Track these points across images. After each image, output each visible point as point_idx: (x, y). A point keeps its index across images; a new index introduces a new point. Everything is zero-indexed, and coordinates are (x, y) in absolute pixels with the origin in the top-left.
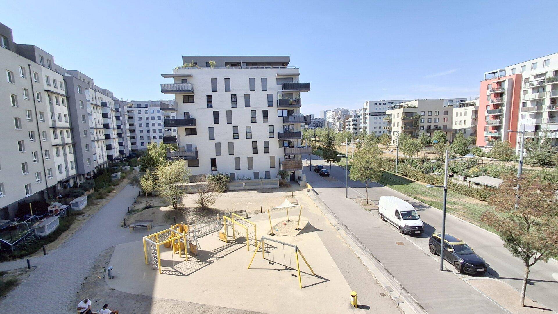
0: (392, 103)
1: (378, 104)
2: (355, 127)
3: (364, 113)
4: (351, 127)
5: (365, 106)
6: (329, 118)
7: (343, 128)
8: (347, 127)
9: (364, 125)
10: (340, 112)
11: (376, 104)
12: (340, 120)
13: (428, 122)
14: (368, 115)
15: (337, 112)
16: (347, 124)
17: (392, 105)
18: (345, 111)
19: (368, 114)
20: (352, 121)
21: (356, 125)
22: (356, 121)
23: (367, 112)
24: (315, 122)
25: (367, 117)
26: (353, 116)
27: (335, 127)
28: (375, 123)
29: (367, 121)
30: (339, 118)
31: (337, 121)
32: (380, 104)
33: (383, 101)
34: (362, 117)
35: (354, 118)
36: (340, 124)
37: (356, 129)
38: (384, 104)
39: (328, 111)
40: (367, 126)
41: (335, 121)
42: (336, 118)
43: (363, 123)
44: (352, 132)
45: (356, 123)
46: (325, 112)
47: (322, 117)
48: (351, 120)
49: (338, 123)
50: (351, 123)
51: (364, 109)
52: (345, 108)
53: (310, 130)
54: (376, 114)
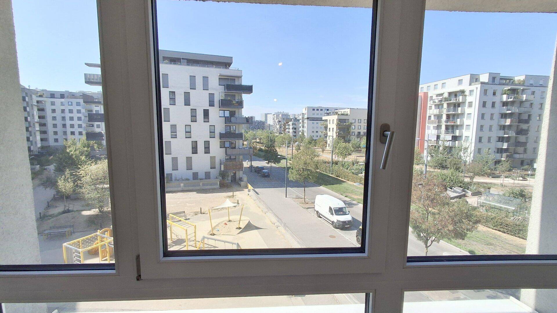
0: (328, 110)
1: (316, 110)
2: (294, 130)
3: (303, 118)
4: (291, 131)
5: (304, 111)
6: (270, 121)
7: (283, 131)
8: (287, 130)
9: (303, 129)
10: (280, 115)
11: (314, 110)
12: (281, 123)
13: (358, 129)
14: (307, 120)
15: (278, 116)
16: (287, 127)
17: (328, 112)
18: (285, 115)
20: (291, 125)
21: (295, 129)
22: (295, 125)
23: (306, 116)
24: (256, 124)
25: (306, 121)
26: (293, 120)
27: (276, 130)
28: (313, 128)
29: (306, 125)
30: (280, 121)
31: (277, 124)
32: (318, 110)
33: (320, 107)
34: (301, 121)
35: (294, 122)
36: (280, 127)
37: (295, 132)
38: (321, 110)
39: (269, 114)
40: (305, 129)
41: (276, 124)
42: (277, 121)
43: (302, 127)
44: (291, 134)
45: (295, 127)
46: (266, 115)
47: (263, 120)
48: (290, 123)
49: (278, 126)
50: (291, 127)
51: (303, 114)
52: (286, 111)
53: (251, 131)
54: (313, 119)
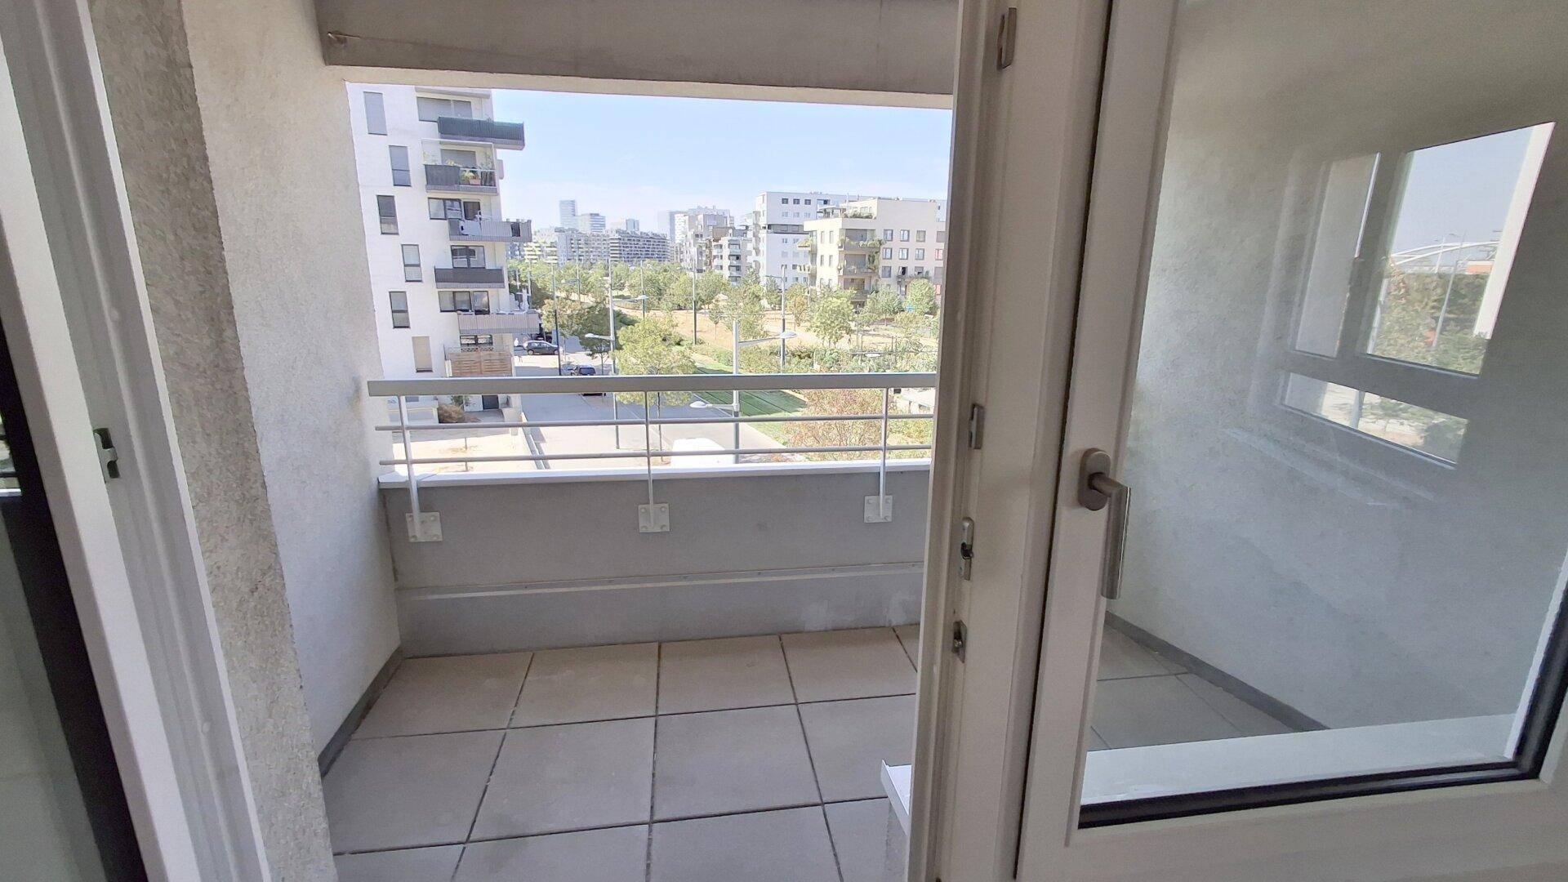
0: (826, 202)
1: (802, 202)
2: (734, 262)
3: (756, 225)
4: (726, 263)
5: (760, 205)
6: (681, 233)
7: (706, 264)
8: (716, 262)
9: (757, 258)
10: (701, 217)
11: (785, 201)
12: (700, 241)
13: (901, 259)
14: (766, 231)
15: (692, 219)
16: (715, 252)
17: (827, 208)
18: (715, 217)
19: (765, 228)
20: (727, 247)
21: (738, 258)
22: (738, 246)
23: (763, 222)
24: (641, 243)
25: (763, 234)
26: (731, 231)
27: (688, 260)
28: (785, 254)
29: (763, 247)
30: (697, 236)
31: (692, 242)
32: (796, 201)
33: (804, 193)
34: (750, 234)
35: (734, 238)
36: (700, 253)
37: (738, 268)
38: (808, 202)
39: (679, 213)
40: (762, 260)
41: (688, 243)
42: (690, 234)
43: (754, 252)
44: (726, 273)
45: (737, 251)
46: (672, 215)
47: (665, 230)
48: (724, 241)
49: (694, 250)
50: (726, 252)
51: (757, 214)
54: (784, 228)
